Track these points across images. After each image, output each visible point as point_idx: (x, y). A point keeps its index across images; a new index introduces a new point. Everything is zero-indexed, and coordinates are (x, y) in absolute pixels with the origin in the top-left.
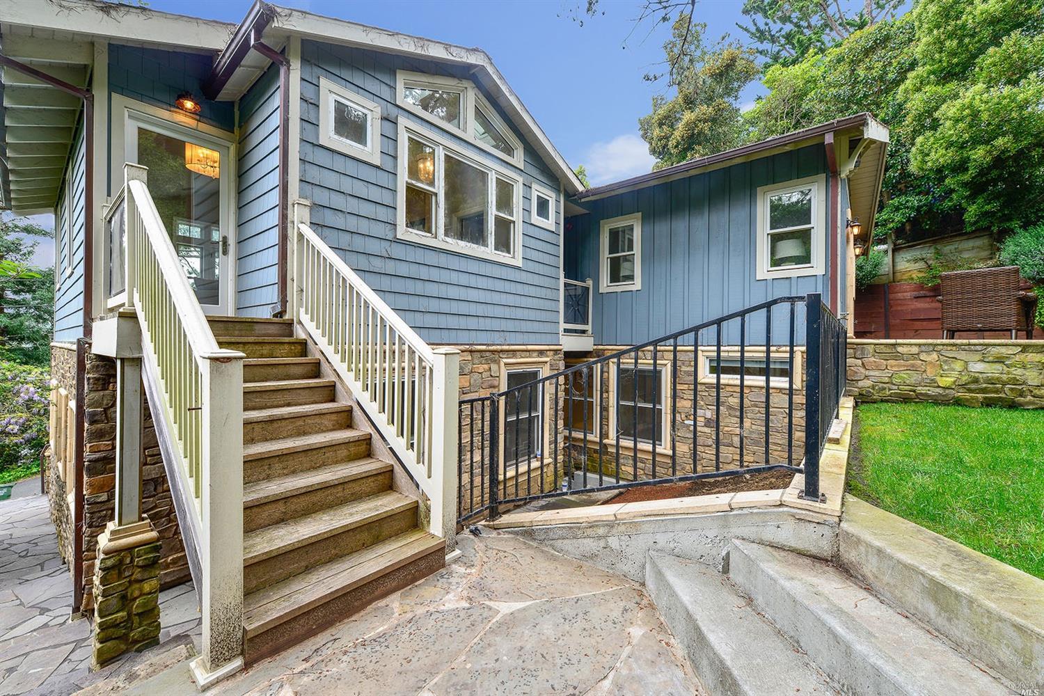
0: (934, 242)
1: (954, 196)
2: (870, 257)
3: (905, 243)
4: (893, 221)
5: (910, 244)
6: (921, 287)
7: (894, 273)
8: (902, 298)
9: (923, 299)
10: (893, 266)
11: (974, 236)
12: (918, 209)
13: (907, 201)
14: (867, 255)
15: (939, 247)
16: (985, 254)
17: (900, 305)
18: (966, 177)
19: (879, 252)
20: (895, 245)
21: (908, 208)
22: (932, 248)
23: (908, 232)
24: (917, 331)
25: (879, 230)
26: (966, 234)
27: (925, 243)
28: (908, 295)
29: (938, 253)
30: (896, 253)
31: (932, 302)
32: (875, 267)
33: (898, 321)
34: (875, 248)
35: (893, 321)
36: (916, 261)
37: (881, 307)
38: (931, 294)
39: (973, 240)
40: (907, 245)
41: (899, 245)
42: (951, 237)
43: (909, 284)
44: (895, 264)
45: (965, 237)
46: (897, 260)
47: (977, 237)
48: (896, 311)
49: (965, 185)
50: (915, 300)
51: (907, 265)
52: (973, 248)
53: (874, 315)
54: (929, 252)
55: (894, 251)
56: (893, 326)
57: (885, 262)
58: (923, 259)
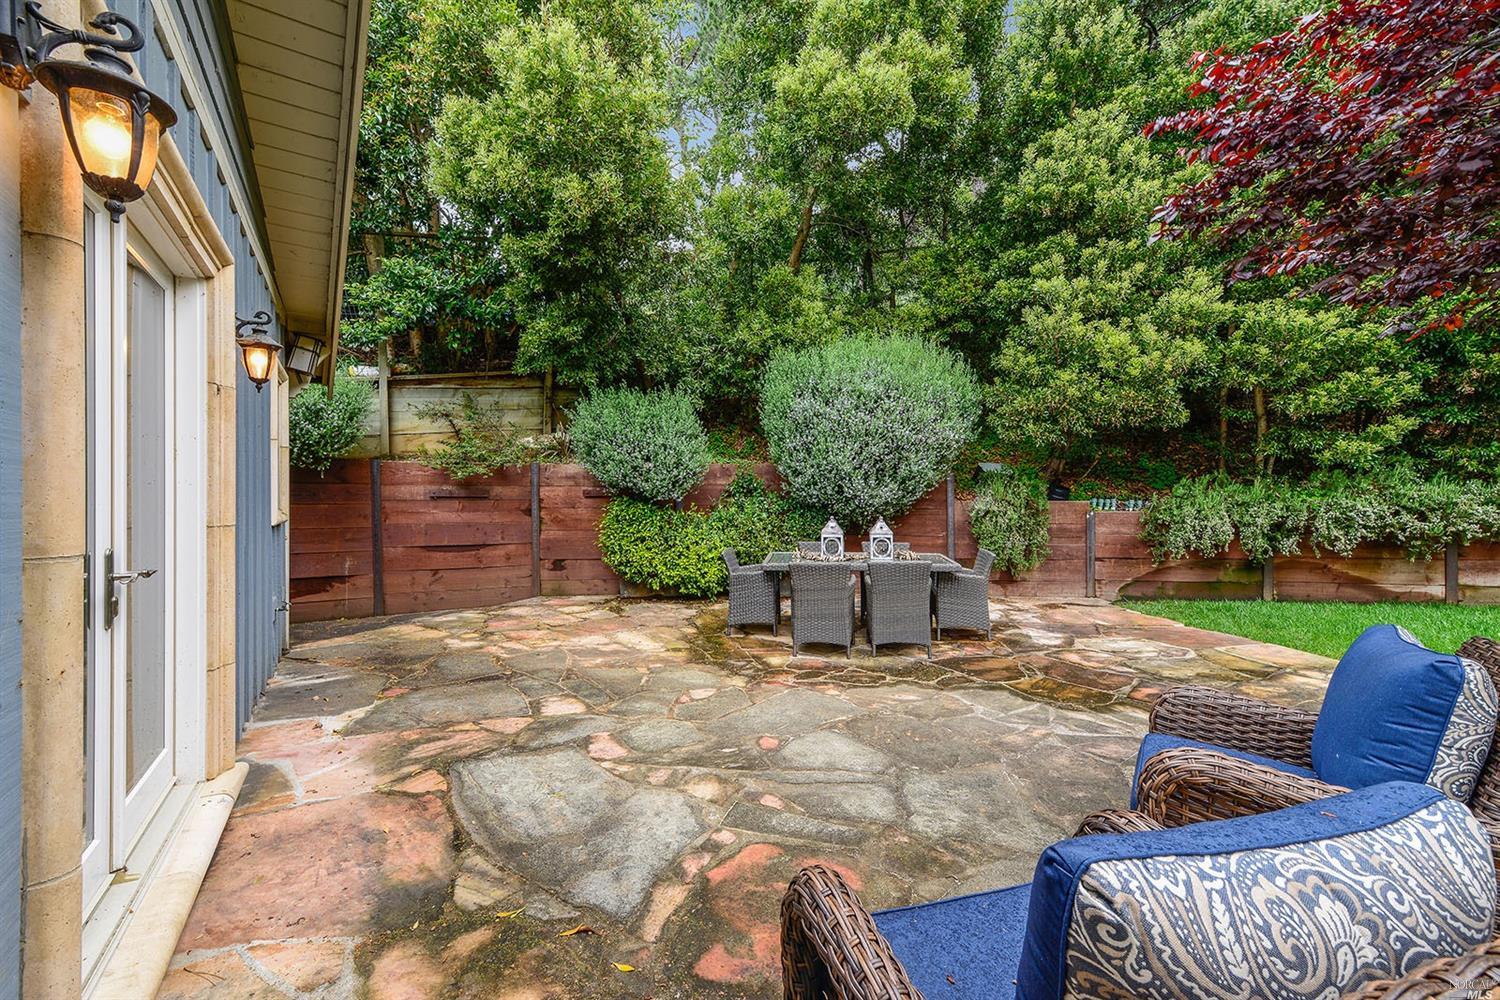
0: (464, 382)
1: (507, 291)
2: (337, 389)
3: (412, 373)
4: (390, 313)
5: (422, 377)
6: (443, 475)
7: (391, 435)
8: (408, 497)
9: (447, 503)
10: (390, 419)
11: (520, 385)
12: (441, 299)
13: (419, 274)
14: (328, 384)
15: (471, 393)
16: (534, 421)
17: (403, 512)
18: (542, 244)
19: (361, 382)
20: (393, 373)
21: (420, 288)
22: (460, 394)
23: (416, 351)
24: (436, 572)
25: (360, 327)
26: (516, 377)
27: (450, 380)
28: (420, 491)
29: (469, 405)
30: (396, 392)
31: (462, 510)
32: (351, 419)
33: (400, 550)
34: (353, 370)
35: (392, 551)
36: (434, 416)
37: (365, 517)
38: (463, 493)
39: (520, 393)
40: (416, 377)
41: (401, 374)
42: (491, 377)
43: (421, 468)
44: (394, 415)
45: (509, 384)
46: (397, 407)
47: (523, 388)
48: (397, 526)
49: (535, 264)
50: (432, 504)
51: (416, 421)
52: (519, 407)
53: (349, 536)
54: (455, 400)
55: (391, 384)
56: (391, 561)
57: (372, 408)
58: (447, 416)
